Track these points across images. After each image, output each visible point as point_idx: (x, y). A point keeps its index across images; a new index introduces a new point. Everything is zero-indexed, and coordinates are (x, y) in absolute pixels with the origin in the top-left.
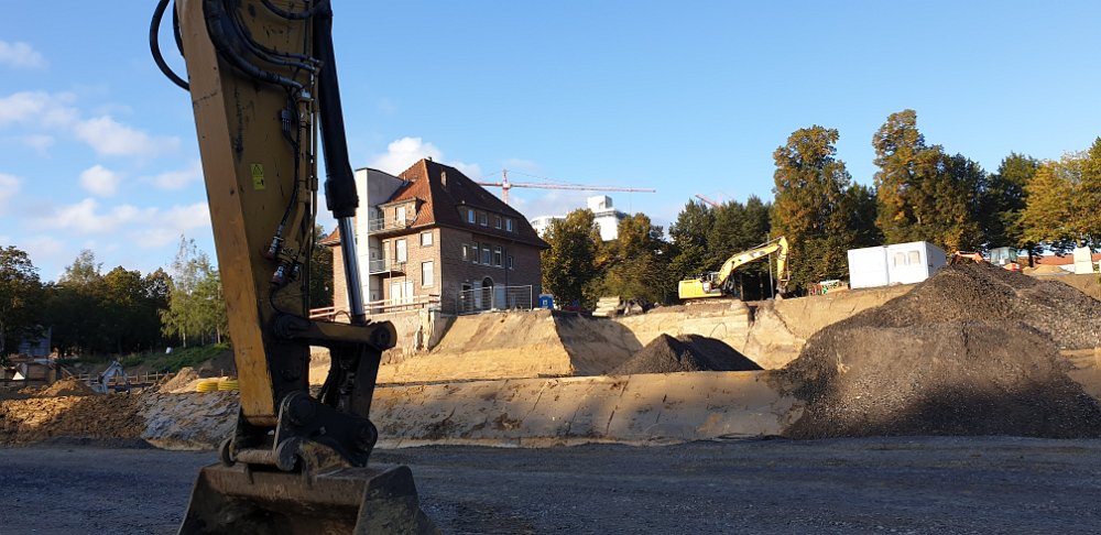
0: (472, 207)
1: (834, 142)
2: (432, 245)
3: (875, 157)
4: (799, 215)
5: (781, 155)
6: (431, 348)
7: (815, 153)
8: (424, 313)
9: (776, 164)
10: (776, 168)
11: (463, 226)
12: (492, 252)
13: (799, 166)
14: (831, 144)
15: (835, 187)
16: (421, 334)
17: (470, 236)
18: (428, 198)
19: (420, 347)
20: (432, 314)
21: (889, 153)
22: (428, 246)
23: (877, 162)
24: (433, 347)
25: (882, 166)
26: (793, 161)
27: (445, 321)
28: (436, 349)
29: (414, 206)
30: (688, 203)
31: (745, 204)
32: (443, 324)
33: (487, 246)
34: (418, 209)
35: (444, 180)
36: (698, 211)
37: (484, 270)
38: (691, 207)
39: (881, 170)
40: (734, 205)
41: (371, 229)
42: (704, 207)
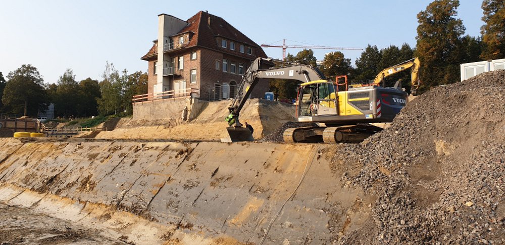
0: (225, 38)
1: (456, 8)
2: (196, 59)
3: (483, 15)
4: (431, 50)
5: (422, 17)
6: (191, 120)
7: (443, 14)
8: (188, 99)
9: (418, 22)
10: (419, 24)
11: (218, 50)
12: (237, 66)
13: (433, 23)
14: (454, 9)
15: (455, 35)
16: (186, 111)
17: (222, 55)
18: (196, 32)
19: (185, 119)
20: (193, 100)
21: (493, 14)
22: (194, 60)
23: (484, 19)
24: (192, 119)
25: (486, 21)
26: (429, 19)
27: (201, 104)
28: (194, 120)
29: (188, 36)
30: (367, 47)
31: (400, 48)
32: (199, 106)
33: (234, 62)
34: (190, 38)
35: (209, 21)
36: (373, 52)
37: (231, 76)
38: (369, 49)
39: (486, 24)
40: (393, 48)
41: (164, 49)
42: (376, 49)
